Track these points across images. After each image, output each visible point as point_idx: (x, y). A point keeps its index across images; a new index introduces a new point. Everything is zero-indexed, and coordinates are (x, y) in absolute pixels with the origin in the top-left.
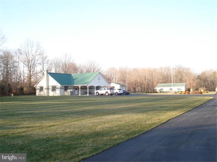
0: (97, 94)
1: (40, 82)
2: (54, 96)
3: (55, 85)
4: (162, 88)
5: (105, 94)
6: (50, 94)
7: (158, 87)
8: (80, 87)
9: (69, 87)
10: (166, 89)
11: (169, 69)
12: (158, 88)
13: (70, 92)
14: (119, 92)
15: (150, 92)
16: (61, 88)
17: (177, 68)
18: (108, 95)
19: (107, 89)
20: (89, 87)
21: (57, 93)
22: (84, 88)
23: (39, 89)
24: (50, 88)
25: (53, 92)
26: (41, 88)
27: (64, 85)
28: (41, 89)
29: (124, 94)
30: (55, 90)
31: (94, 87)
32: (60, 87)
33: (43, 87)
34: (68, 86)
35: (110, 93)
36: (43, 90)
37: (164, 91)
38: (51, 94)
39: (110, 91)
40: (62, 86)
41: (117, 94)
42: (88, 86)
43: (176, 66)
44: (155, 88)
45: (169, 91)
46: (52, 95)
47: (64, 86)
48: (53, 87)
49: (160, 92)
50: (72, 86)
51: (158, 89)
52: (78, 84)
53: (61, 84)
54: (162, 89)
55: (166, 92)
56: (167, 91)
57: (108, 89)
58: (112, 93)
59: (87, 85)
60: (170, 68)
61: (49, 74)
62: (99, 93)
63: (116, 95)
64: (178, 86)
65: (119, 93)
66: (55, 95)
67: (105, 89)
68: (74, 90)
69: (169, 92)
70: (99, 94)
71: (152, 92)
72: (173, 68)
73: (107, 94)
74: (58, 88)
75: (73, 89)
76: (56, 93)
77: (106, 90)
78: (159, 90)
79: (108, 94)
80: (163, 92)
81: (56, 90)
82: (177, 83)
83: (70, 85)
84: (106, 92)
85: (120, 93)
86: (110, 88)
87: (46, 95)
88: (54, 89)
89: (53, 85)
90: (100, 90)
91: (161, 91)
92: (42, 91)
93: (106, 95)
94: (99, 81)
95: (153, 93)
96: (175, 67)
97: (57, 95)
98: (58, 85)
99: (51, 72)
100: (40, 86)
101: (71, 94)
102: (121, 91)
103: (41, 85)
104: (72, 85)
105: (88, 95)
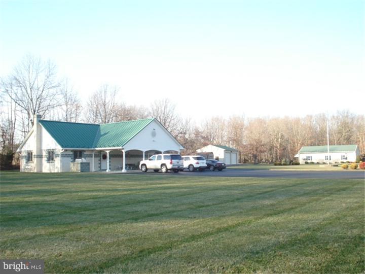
0: (144, 169)
1: (27, 142)
2: (51, 173)
3: (54, 148)
4: (309, 155)
5: (161, 169)
6: (43, 167)
7: (302, 153)
8: (108, 152)
9: (85, 153)
10: (317, 157)
11: (324, 119)
12: (301, 155)
13: (79, 165)
14: (198, 163)
15: (282, 163)
16: (63, 155)
17: (341, 117)
18: (167, 172)
19: (164, 156)
20: (126, 152)
21: (56, 166)
22: (116, 155)
23: (25, 156)
24: (44, 154)
25: (49, 164)
26: (29, 154)
27: (72, 147)
28: (29, 157)
29: (212, 168)
30: (53, 159)
31: (141, 152)
32: (62, 151)
33: (32, 153)
34: (85, 151)
35: (169, 166)
36: (32, 160)
37: (313, 161)
38: (47, 168)
39: (171, 163)
40: (66, 150)
41: (191, 169)
42: (123, 151)
43: (338, 112)
44: (296, 156)
45: (325, 161)
46: (48, 172)
47: (72, 151)
48: (49, 153)
49: (307, 163)
50: (92, 151)
51: (301, 157)
52: (105, 147)
53: (62, 146)
54: (308, 158)
55: (318, 163)
56: (320, 162)
57: (166, 157)
58: (176, 167)
59: (121, 148)
60: (327, 116)
61: (43, 125)
62: (148, 167)
63: (190, 171)
64: (341, 150)
65: (196, 166)
66: (53, 172)
67: (159, 158)
68: (100, 160)
69: (324, 163)
70: (147, 169)
71: (288, 163)
72: (333, 117)
73: (164, 170)
74: (57, 156)
75: (96, 156)
76: (54, 164)
77: (163, 161)
78: (304, 160)
79: (167, 169)
80: (313, 163)
81: (55, 159)
82: (340, 145)
83: (88, 147)
84: (163, 165)
85: (198, 166)
86: (171, 156)
87: (35, 171)
88: (51, 156)
89: (49, 148)
90: (150, 160)
91: (309, 161)
92: (30, 162)
93: (161, 172)
94: (155, 139)
95: (290, 165)
96: (336, 115)
97: (56, 171)
98: (59, 149)
99: (46, 119)
100: (27, 150)
101: (81, 168)
102: (200, 161)
103: (29, 149)
104: (92, 149)
105: (124, 171)
